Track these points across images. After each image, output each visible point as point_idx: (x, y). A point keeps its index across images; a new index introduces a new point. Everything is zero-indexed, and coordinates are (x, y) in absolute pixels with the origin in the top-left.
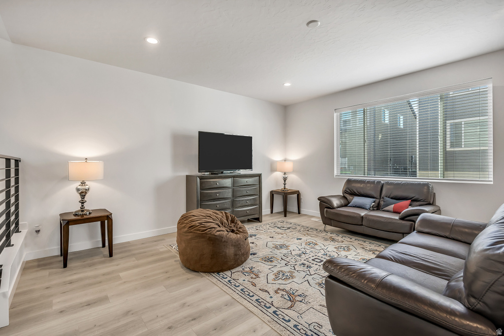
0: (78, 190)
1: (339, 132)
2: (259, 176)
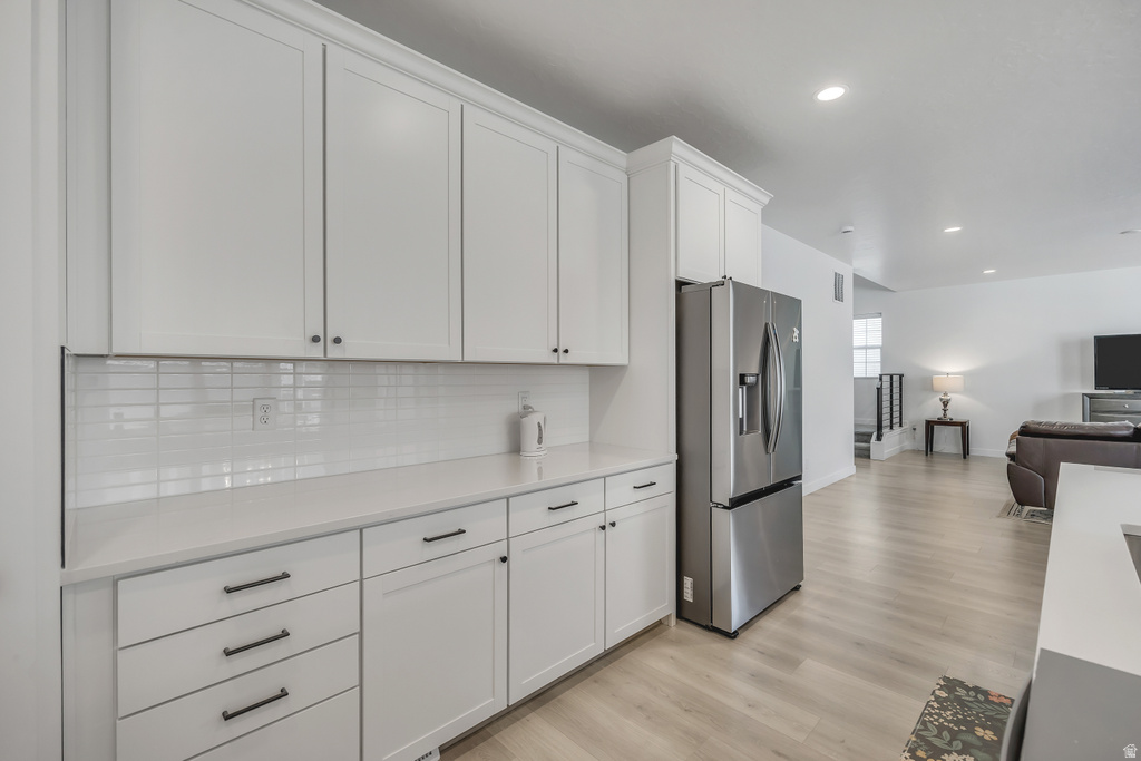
0: (941, 399)
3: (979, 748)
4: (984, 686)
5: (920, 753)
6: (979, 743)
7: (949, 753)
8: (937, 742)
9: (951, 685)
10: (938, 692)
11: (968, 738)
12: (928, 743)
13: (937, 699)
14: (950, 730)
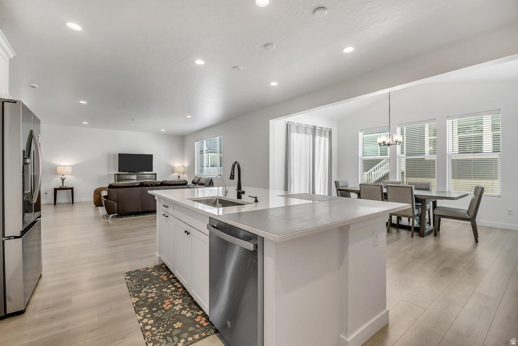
0: (61, 178)
1: (199, 153)
2: (155, 174)
3: (148, 283)
4: (137, 269)
5: (136, 295)
6: (147, 283)
7: (142, 289)
8: (138, 289)
9: (129, 274)
10: (127, 278)
11: (144, 283)
12: (135, 291)
13: (128, 279)
14: (138, 284)
